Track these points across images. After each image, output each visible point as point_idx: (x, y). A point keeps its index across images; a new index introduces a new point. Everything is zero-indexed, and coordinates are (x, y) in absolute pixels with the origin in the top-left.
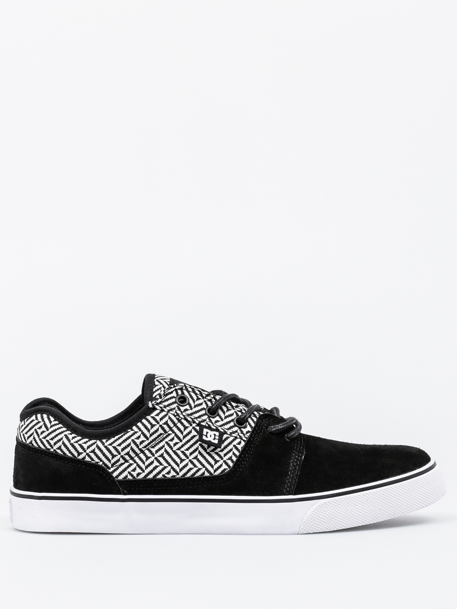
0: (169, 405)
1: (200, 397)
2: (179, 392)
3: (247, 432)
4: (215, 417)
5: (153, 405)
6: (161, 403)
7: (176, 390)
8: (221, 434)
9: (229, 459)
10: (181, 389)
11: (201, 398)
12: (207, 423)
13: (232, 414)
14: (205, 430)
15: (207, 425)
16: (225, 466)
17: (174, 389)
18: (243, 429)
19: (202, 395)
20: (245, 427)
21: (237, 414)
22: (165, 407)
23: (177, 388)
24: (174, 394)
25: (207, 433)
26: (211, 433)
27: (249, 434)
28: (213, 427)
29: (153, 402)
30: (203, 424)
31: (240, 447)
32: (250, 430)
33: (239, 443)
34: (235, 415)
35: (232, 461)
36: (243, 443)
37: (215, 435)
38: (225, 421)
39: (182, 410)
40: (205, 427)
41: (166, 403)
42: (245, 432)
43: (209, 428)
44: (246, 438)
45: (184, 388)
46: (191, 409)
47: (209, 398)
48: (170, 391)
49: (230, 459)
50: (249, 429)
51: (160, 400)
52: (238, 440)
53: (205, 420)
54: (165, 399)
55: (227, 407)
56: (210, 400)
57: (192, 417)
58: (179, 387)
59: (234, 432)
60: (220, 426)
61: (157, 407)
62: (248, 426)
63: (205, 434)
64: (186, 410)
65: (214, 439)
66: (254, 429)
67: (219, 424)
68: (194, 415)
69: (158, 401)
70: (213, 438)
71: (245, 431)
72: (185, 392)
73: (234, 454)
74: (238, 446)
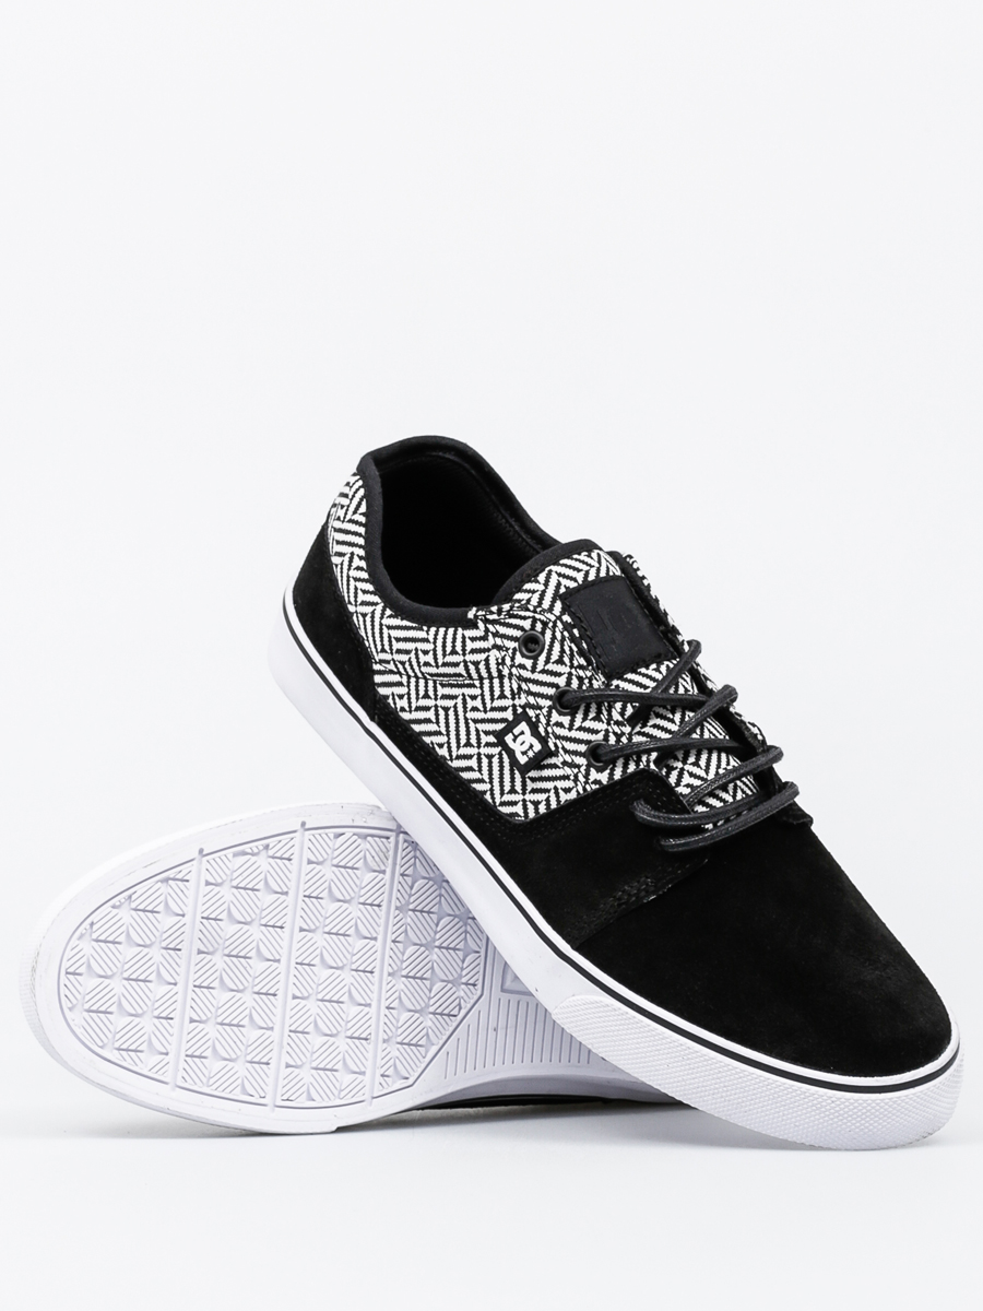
0: (503, 636)
1: (566, 660)
2: (539, 626)
3: (596, 782)
4: (565, 714)
5: (476, 616)
6: (494, 622)
7: (535, 620)
8: (547, 753)
9: (533, 803)
10: (545, 624)
11: (569, 664)
12: (537, 716)
13: (597, 732)
14: (523, 726)
15: (534, 720)
16: (519, 809)
17: (531, 614)
18: (593, 770)
19: (571, 660)
20: (600, 770)
21: (606, 738)
22: (496, 635)
23: (537, 616)
24: (527, 624)
25: (522, 733)
26: (528, 738)
27: (594, 787)
28: (541, 730)
29: (480, 613)
30: (531, 713)
31: (564, 797)
32: (605, 782)
33: (567, 790)
34: (600, 736)
35: (537, 810)
36: (573, 795)
37: (531, 746)
38: (574, 734)
39: (517, 662)
40: (528, 720)
41: (502, 630)
42: (592, 778)
43: (534, 727)
44: (585, 789)
45: (551, 625)
46: (533, 671)
47: (581, 673)
48: (523, 613)
49: (536, 804)
50: (604, 777)
51: (495, 617)
52: (568, 784)
53: (540, 708)
54: (507, 621)
55: (599, 712)
56: (580, 679)
57: (524, 686)
58: (543, 618)
59: (572, 765)
60: (558, 737)
61: (481, 625)
62: (608, 771)
63: (516, 734)
64: (522, 667)
65: (524, 753)
66: (613, 784)
67: (559, 731)
68: (530, 685)
69: (490, 617)
70: (524, 750)
71: (594, 775)
72: (548, 634)
73: (548, 800)
74: (561, 793)
